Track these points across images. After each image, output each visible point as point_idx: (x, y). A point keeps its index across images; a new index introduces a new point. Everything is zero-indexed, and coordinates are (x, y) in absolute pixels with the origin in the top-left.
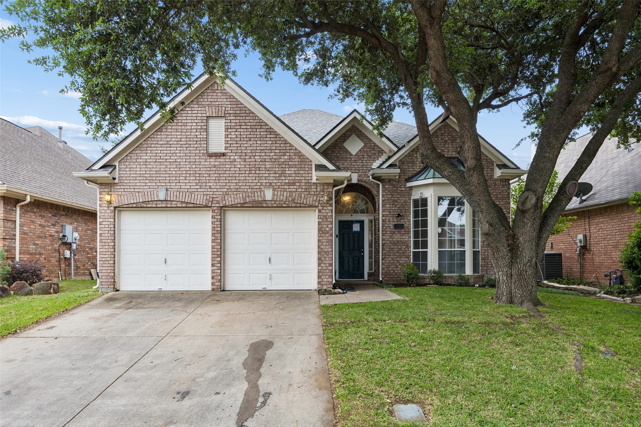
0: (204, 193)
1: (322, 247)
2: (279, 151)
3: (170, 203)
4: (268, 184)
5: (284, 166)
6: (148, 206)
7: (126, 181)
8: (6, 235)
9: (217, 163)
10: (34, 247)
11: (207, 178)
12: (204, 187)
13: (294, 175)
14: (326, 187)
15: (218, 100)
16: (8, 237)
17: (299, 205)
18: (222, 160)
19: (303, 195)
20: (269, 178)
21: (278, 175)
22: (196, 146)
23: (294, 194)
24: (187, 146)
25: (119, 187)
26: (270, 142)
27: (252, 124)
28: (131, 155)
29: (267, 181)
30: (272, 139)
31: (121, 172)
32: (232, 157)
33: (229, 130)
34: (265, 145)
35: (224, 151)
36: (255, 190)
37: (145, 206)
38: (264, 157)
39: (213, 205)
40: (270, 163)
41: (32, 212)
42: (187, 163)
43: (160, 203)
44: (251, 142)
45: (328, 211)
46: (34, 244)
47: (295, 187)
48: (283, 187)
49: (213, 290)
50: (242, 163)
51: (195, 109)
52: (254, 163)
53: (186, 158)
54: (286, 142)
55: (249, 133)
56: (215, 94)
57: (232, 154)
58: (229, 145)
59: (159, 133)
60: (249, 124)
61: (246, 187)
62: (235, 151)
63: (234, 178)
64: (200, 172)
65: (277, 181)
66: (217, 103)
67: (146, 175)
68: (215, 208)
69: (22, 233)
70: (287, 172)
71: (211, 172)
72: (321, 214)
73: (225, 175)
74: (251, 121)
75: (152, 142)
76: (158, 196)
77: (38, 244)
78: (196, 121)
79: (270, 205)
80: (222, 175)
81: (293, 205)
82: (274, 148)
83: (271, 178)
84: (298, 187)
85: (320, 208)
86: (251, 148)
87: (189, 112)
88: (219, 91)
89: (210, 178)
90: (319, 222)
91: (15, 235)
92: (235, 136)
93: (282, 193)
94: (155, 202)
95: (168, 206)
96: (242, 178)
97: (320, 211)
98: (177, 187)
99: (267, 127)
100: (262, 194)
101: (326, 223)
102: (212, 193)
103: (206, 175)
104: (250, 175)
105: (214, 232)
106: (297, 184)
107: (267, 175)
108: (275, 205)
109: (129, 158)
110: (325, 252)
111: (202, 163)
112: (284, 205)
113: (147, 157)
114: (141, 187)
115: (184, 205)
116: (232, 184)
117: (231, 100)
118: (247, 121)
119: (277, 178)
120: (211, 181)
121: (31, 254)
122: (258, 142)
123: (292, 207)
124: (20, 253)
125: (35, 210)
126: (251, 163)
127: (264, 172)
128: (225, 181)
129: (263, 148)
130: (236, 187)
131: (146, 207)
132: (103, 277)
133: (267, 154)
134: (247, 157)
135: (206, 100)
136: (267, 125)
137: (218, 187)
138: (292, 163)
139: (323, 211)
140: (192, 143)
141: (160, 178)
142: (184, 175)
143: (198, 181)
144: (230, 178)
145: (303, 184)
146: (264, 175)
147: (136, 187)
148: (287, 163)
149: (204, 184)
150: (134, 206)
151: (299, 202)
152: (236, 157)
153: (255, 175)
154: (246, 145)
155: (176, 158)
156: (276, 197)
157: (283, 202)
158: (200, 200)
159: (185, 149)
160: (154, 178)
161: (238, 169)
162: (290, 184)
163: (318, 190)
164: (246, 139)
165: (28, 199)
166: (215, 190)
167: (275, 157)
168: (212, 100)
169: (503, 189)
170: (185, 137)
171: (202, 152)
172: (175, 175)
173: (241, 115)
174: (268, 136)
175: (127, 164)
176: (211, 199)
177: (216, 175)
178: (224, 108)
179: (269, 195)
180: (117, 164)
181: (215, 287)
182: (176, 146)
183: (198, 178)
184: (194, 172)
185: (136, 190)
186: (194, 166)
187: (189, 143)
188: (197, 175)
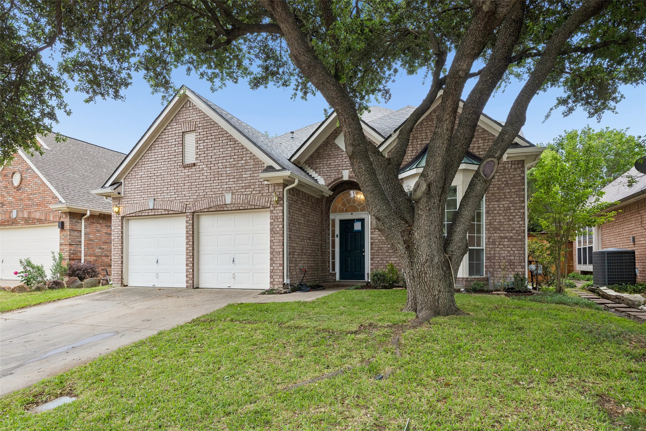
0: (181, 201)
1: (274, 247)
2: (237, 157)
3: (157, 211)
4: (228, 189)
5: (241, 170)
6: (143, 214)
7: (128, 195)
8: (72, 242)
9: (190, 173)
10: (100, 250)
11: (183, 187)
12: (180, 195)
13: (249, 178)
14: (277, 188)
15: (191, 116)
16: (74, 243)
17: (253, 207)
18: (194, 170)
19: (257, 197)
20: (229, 183)
21: (236, 180)
22: (175, 159)
23: (249, 196)
24: (169, 160)
25: (124, 200)
26: (230, 149)
27: (216, 134)
28: (132, 172)
29: (228, 186)
30: (232, 146)
31: (126, 188)
32: (201, 167)
33: (199, 142)
34: (226, 152)
35: (195, 162)
36: (218, 195)
37: (141, 214)
38: (225, 164)
39: (187, 211)
40: (230, 169)
41: (98, 223)
42: (168, 176)
43: (150, 211)
44: (215, 151)
45: (278, 211)
46: (100, 249)
47: (250, 190)
48: (240, 190)
49: (187, 287)
50: (208, 171)
51: (174, 127)
52: (217, 170)
53: (167, 171)
54: (243, 147)
55: (213, 143)
56: (188, 111)
57: (200, 164)
58: (198, 156)
59: (150, 152)
60: (214, 134)
61: (211, 193)
62: (203, 161)
63: (202, 186)
64: (177, 182)
65: (236, 185)
66: (190, 119)
67: (141, 189)
68: (189, 214)
69: (88, 240)
70: (244, 176)
71: (186, 182)
72: (273, 215)
73: (196, 183)
74: (215, 131)
75: (145, 160)
76: (148, 206)
77: (104, 249)
78: (175, 138)
79: (230, 209)
80: (193, 184)
81: (249, 207)
82: (233, 154)
83: (231, 183)
84: (252, 190)
85: (272, 208)
86: (215, 156)
87: (170, 130)
88: (191, 108)
89: (184, 187)
90: (271, 223)
91: (81, 242)
92: (203, 147)
93: (239, 196)
94: (147, 211)
95: (156, 213)
96: (208, 185)
97: (271, 212)
98: (161, 197)
99: (228, 135)
100: (223, 199)
101: (277, 223)
102: (186, 200)
103: (182, 185)
104: (215, 182)
105: (188, 235)
106: (252, 187)
107: (228, 180)
108: (234, 208)
109: (130, 175)
110: (276, 252)
111: (179, 174)
112: (241, 208)
113: (142, 173)
114: (138, 199)
115: (167, 213)
116: (201, 191)
117: (200, 114)
118: (212, 132)
119: (236, 183)
120: (186, 190)
121: (97, 256)
122: (221, 150)
123: (248, 209)
124: (85, 256)
125: (101, 221)
126: (215, 170)
127: (225, 178)
128: (196, 189)
129: (224, 155)
130: (204, 193)
131: (142, 216)
132: (115, 275)
133: (228, 161)
134: (212, 165)
135: (182, 117)
136: (227, 133)
137: (190, 195)
138: (248, 167)
139: (274, 212)
140: (172, 157)
141: (150, 190)
142: (166, 186)
143: (176, 191)
144: (199, 186)
145: (257, 186)
146: (225, 181)
147: (135, 199)
148: (244, 167)
149: (180, 193)
150: (134, 215)
151: (253, 204)
152: (204, 166)
153: (218, 181)
154: (211, 154)
155: (161, 171)
156: (234, 201)
157: (240, 205)
158: (177, 207)
159: (167, 163)
160: (146, 191)
161: (205, 177)
162: (246, 187)
163: (270, 191)
164: (211, 149)
165: (88, 213)
166: (188, 197)
167: (234, 163)
168: (186, 117)
169: (515, 173)
170: (167, 152)
171: (179, 164)
172: (160, 187)
173: (208, 127)
174: (229, 143)
175: (130, 180)
176: (185, 206)
177: (189, 184)
178: (194, 123)
179: (228, 198)
180: (122, 181)
181: (188, 285)
182: (161, 161)
183: (176, 188)
184: (173, 183)
185: (135, 202)
186: (173, 178)
187: (170, 157)
188: (176, 185)
